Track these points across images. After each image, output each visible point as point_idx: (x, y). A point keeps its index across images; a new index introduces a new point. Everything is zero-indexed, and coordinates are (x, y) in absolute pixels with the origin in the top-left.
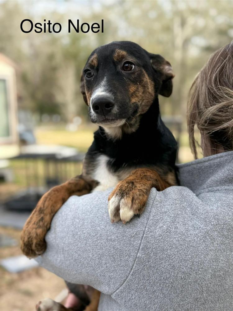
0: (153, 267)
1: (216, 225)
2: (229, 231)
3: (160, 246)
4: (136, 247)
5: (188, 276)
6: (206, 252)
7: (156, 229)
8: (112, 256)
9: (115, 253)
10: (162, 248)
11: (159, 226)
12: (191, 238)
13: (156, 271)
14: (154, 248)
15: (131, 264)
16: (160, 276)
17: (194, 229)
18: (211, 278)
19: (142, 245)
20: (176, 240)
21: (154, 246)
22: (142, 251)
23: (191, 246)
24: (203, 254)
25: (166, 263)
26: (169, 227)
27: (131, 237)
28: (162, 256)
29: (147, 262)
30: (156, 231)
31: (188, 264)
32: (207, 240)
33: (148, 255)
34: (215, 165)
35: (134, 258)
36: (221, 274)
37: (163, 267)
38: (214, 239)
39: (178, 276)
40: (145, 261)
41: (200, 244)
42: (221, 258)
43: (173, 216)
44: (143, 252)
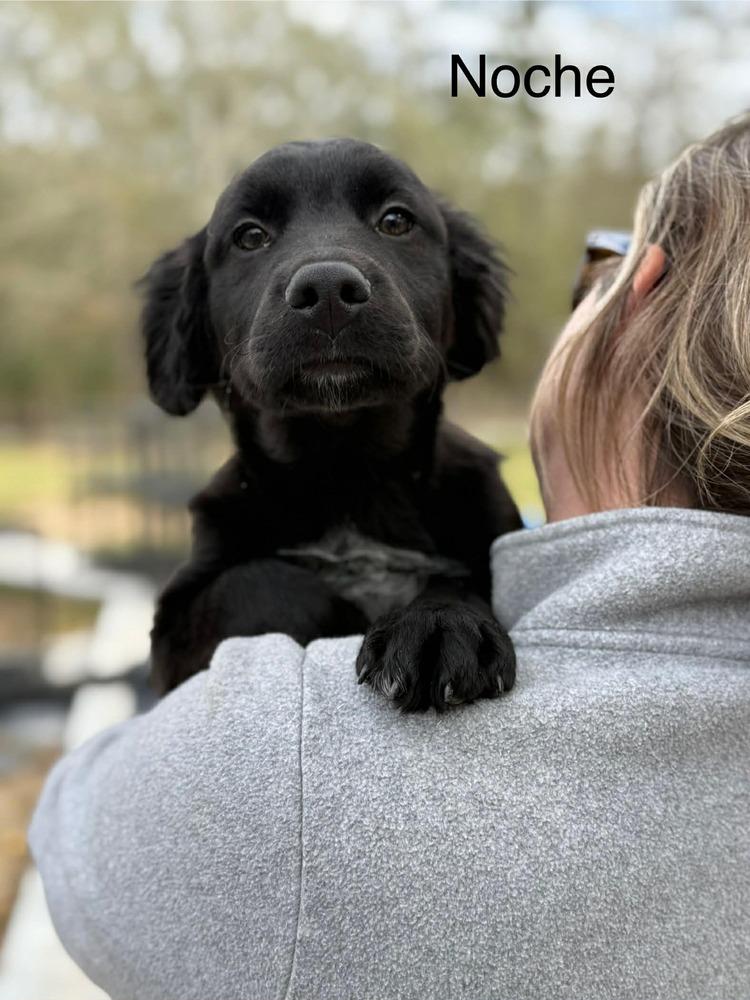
0: (361, 965)
1: (552, 783)
2: (603, 795)
3: (366, 892)
4: (287, 905)
5: (485, 973)
6: (536, 884)
7: (338, 835)
8: (214, 944)
9: (220, 933)
10: (376, 896)
11: (346, 821)
12: (474, 845)
13: (372, 978)
14: (350, 902)
15: (281, 967)
16: (388, 989)
17: (481, 810)
18: (567, 966)
19: (304, 897)
20: (422, 863)
21: (347, 894)
22: (309, 916)
23: (480, 872)
24: (525, 891)
25: (401, 945)
26: (384, 818)
27: (261, 874)
28: (382, 924)
29: (334, 952)
30: (340, 842)
31: (478, 938)
32: (531, 842)
33: (334, 928)
34: (575, 555)
35: (287, 945)
36: (599, 946)
37: (394, 962)
38: (558, 833)
39: (451, 980)
40: (326, 951)
41: (511, 858)
42: (593, 893)
43: (386, 774)
44: (312, 920)
